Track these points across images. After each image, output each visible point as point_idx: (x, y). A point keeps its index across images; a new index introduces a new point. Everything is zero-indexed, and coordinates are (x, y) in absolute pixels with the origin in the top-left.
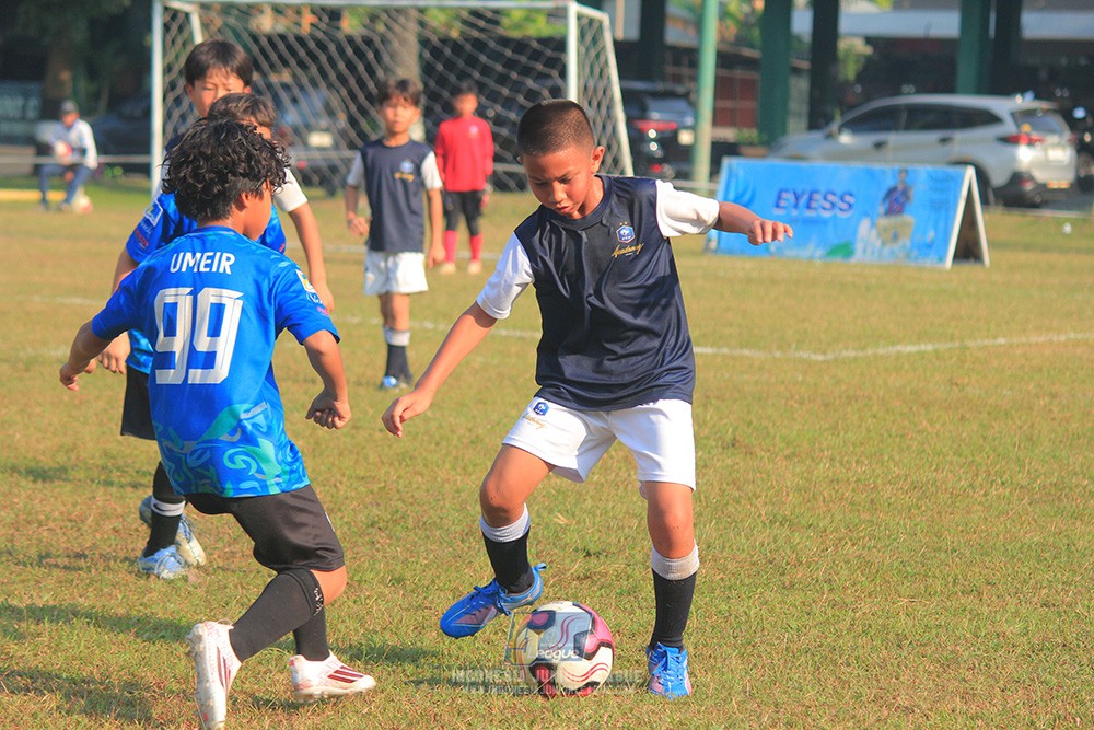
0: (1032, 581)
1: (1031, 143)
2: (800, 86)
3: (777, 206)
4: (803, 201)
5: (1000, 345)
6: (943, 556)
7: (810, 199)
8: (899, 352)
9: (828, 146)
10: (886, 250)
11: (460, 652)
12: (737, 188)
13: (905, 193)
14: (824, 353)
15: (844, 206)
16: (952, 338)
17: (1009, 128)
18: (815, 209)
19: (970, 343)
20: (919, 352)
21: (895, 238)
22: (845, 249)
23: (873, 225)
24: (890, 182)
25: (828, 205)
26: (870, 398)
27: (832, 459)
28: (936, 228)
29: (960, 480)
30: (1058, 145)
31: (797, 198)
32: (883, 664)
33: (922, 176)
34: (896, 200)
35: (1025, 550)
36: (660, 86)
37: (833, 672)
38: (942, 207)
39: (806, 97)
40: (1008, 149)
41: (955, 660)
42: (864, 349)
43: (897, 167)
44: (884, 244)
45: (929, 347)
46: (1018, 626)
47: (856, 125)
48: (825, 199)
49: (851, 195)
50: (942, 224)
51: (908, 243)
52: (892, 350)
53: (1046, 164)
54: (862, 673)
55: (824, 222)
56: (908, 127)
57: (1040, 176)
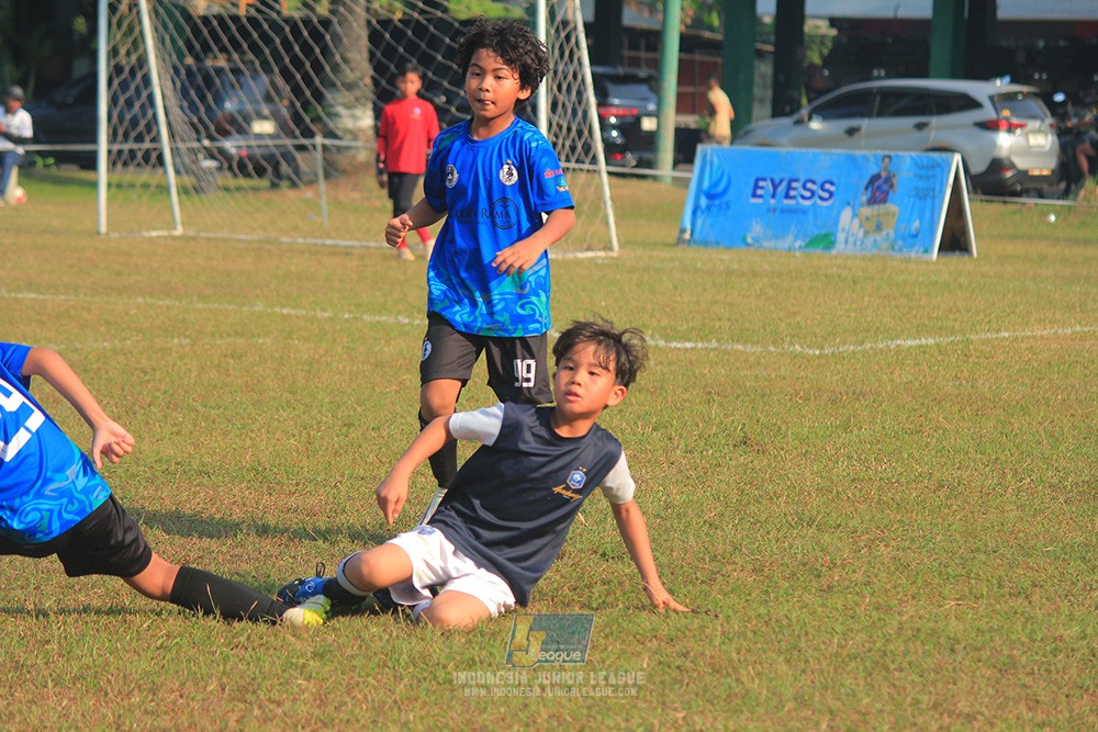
0: (1080, 584)
1: (1011, 129)
2: (765, 69)
3: (754, 195)
4: (782, 188)
5: (1004, 338)
6: (982, 557)
7: (789, 188)
8: (898, 346)
9: (797, 132)
10: (869, 241)
11: (492, 660)
12: (711, 177)
13: (889, 180)
14: (822, 348)
15: (826, 195)
16: (953, 332)
17: (988, 113)
18: (794, 198)
19: (973, 337)
20: (920, 346)
21: (879, 228)
22: (826, 240)
23: (855, 215)
24: (873, 170)
25: (808, 194)
26: (879, 395)
27: (850, 458)
28: (921, 218)
29: (986, 479)
30: (1039, 131)
31: (775, 187)
32: (938, 670)
33: (907, 162)
34: (879, 188)
35: (1068, 549)
36: (621, 71)
37: (886, 679)
38: (927, 195)
39: (769, 82)
40: (988, 134)
41: (1013, 664)
42: (862, 343)
43: (881, 153)
44: (866, 233)
45: (931, 341)
46: (1076, 629)
47: (827, 111)
48: (804, 187)
49: (832, 183)
50: (927, 214)
51: (892, 233)
52: (893, 345)
53: (1027, 151)
54: (916, 678)
55: (804, 212)
56: (881, 113)
57: (1021, 163)
